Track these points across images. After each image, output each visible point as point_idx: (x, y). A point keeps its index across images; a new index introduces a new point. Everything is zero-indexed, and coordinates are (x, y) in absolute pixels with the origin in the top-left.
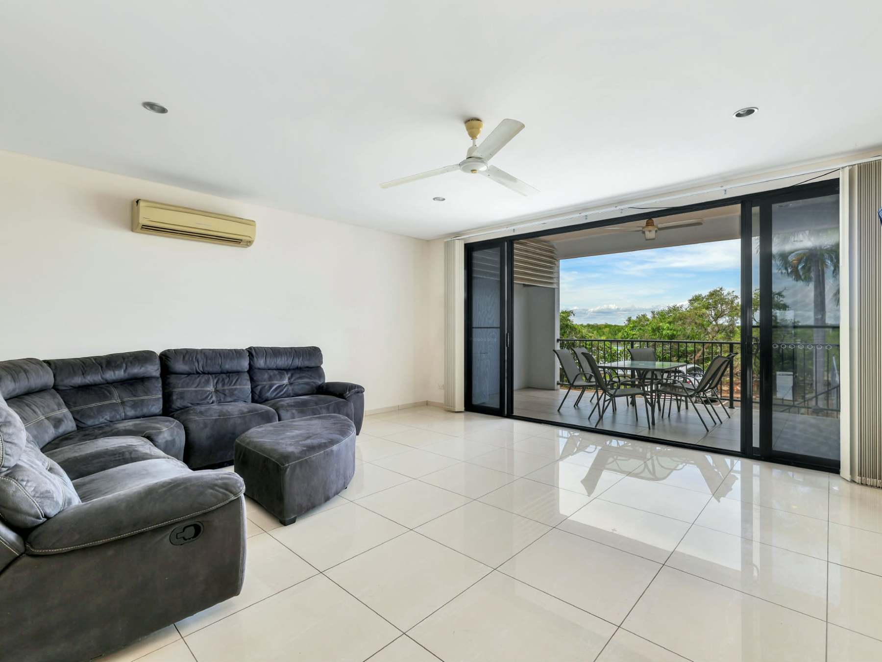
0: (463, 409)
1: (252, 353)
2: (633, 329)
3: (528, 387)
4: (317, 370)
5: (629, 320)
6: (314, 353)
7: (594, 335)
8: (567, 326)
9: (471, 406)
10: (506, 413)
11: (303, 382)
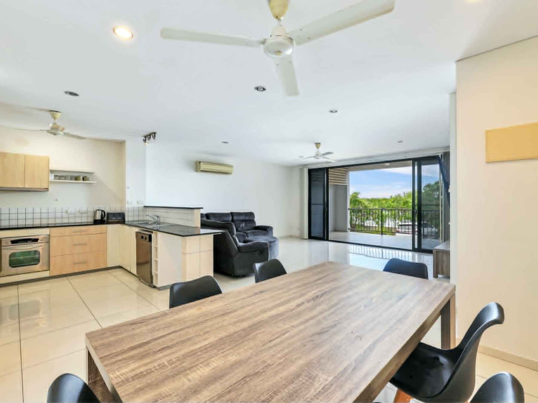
0: (307, 238)
1: (232, 214)
2: (393, 202)
3: (335, 230)
4: (253, 221)
5: (391, 197)
6: (251, 214)
7: (371, 206)
8: (357, 201)
9: (311, 237)
10: (326, 238)
11: (250, 225)
